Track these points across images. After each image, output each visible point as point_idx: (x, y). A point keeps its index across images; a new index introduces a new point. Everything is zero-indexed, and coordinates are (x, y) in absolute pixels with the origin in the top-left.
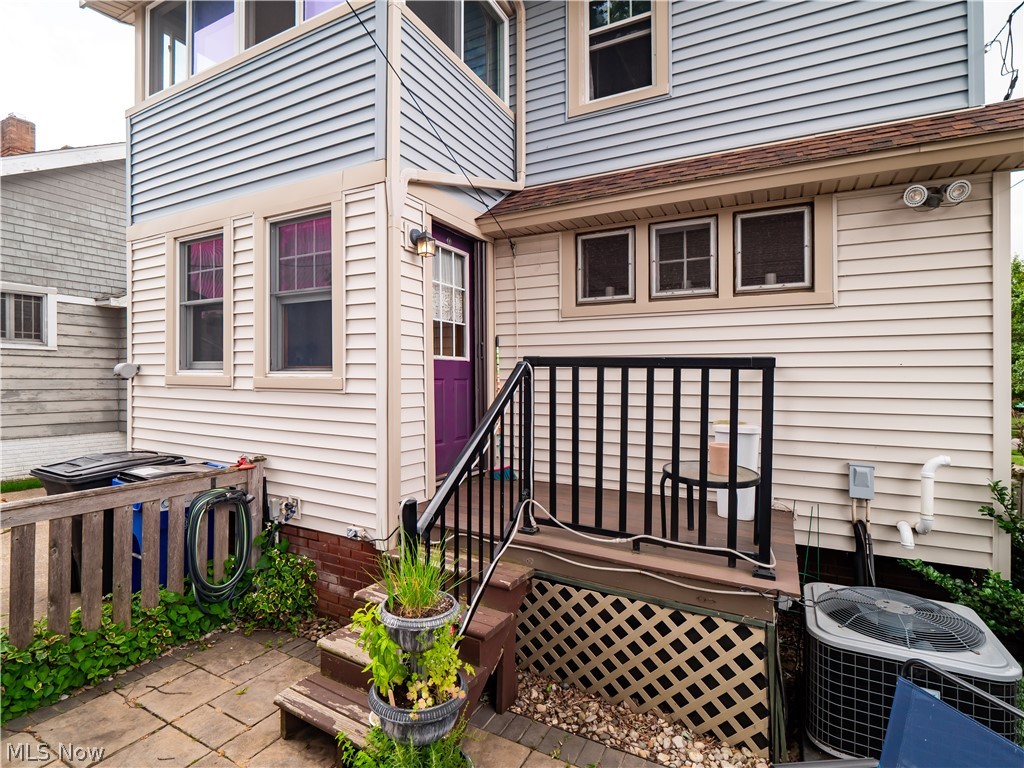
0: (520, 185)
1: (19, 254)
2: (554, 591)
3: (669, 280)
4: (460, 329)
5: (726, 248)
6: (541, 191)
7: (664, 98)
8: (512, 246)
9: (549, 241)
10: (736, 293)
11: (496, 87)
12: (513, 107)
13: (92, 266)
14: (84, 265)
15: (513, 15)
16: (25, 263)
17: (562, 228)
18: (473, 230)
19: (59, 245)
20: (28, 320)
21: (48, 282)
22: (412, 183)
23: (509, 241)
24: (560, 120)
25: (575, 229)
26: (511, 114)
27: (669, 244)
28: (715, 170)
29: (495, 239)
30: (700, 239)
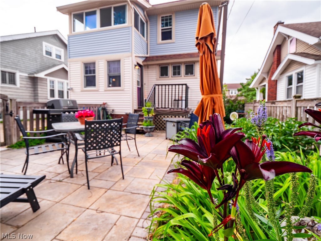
0: (148, 55)
1: (9, 61)
2: (159, 116)
3: (174, 74)
4: (139, 81)
5: (183, 70)
6: (153, 57)
7: (174, 43)
8: (148, 67)
9: (154, 66)
10: (184, 76)
11: (143, 35)
12: (147, 40)
13: (27, 65)
14: (25, 65)
15: (147, 22)
16: (11, 64)
17: (157, 64)
18: (141, 64)
19: (18, 59)
20: (12, 80)
21: (17, 69)
22: (136, 57)
23: (147, 66)
24: (156, 44)
25: (159, 65)
26: (146, 41)
27: (174, 68)
28: (181, 57)
29: (145, 65)
30: (179, 67)
